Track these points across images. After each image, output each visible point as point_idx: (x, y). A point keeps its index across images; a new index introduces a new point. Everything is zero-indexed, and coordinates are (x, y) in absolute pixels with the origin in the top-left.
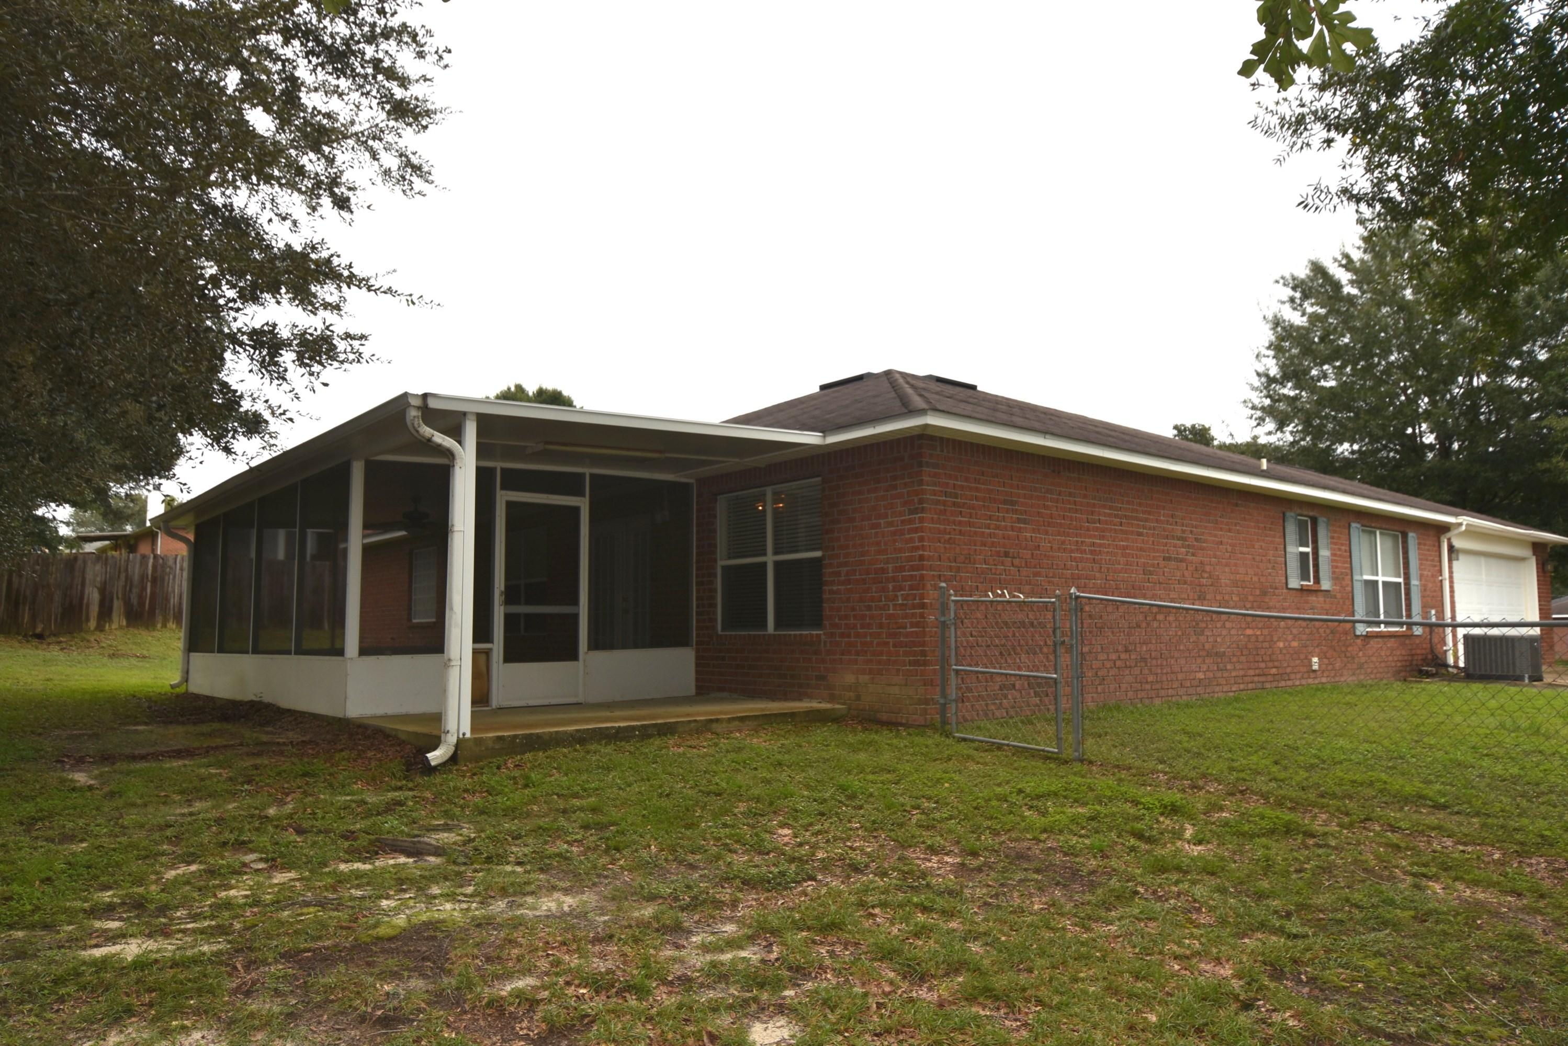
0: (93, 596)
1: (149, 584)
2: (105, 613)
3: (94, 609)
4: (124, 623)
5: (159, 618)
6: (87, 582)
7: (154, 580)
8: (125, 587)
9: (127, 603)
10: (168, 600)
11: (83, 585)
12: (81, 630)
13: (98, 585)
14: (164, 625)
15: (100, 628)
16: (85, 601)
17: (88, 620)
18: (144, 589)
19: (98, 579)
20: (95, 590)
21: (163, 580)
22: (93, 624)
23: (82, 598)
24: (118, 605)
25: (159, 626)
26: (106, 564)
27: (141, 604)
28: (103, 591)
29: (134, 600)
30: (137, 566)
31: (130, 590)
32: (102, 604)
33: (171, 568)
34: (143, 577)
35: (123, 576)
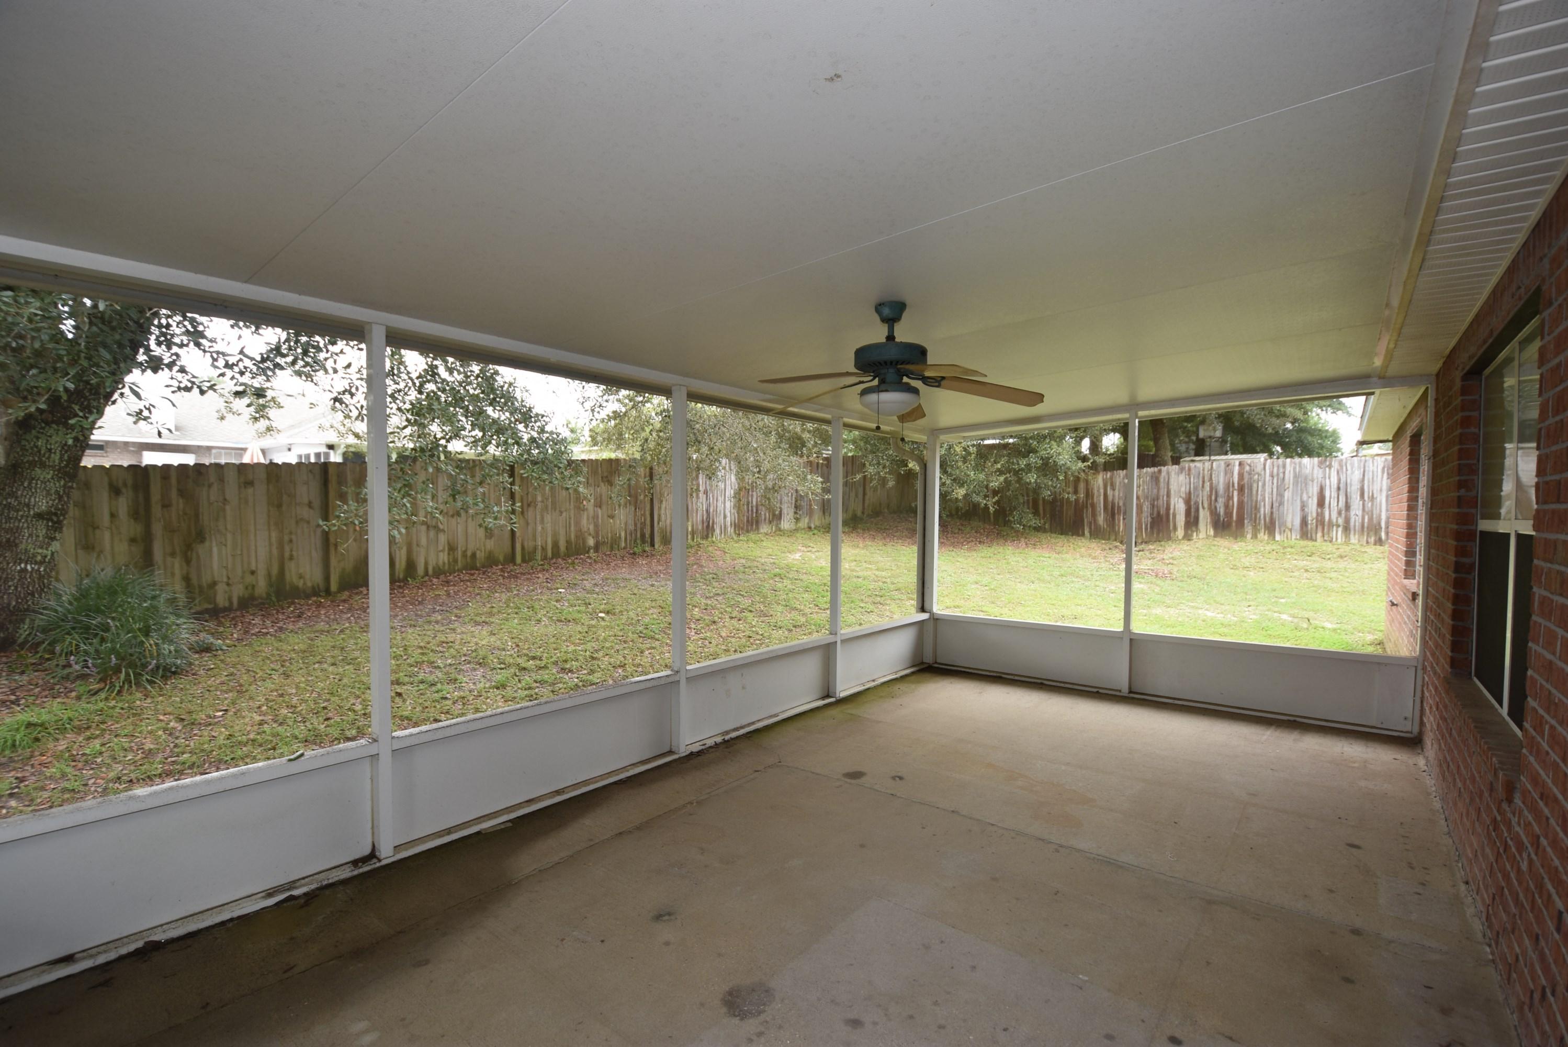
0: (1179, 506)
1: (1236, 493)
2: (1192, 522)
3: (1181, 520)
4: (1212, 532)
5: (1248, 528)
6: (1172, 492)
7: (1241, 489)
8: (1210, 496)
9: (1214, 513)
10: (1257, 509)
11: (1168, 495)
12: (1169, 538)
13: (1184, 496)
14: (1255, 536)
15: (1187, 537)
16: (1171, 511)
17: (1175, 529)
18: (1230, 498)
19: (1183, 489)
20: (1181, 500)
21: (1251, 489)
22: (1180, 533)
23: (1168, 508)
24: (1204, 516)
25: (1249, 536)
26: (1189, 475)
27: (1228, 513)
28: (1188, 501)
29: (1221, 510)
30: (1222, 474)
31: (1216, 500)
32: (1188, 513)
33: (1259, 474)
34: (1228, 486)
35: (1207, 484)
